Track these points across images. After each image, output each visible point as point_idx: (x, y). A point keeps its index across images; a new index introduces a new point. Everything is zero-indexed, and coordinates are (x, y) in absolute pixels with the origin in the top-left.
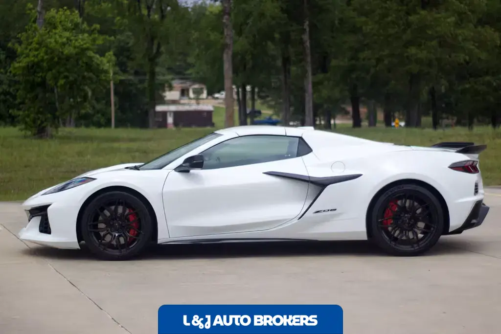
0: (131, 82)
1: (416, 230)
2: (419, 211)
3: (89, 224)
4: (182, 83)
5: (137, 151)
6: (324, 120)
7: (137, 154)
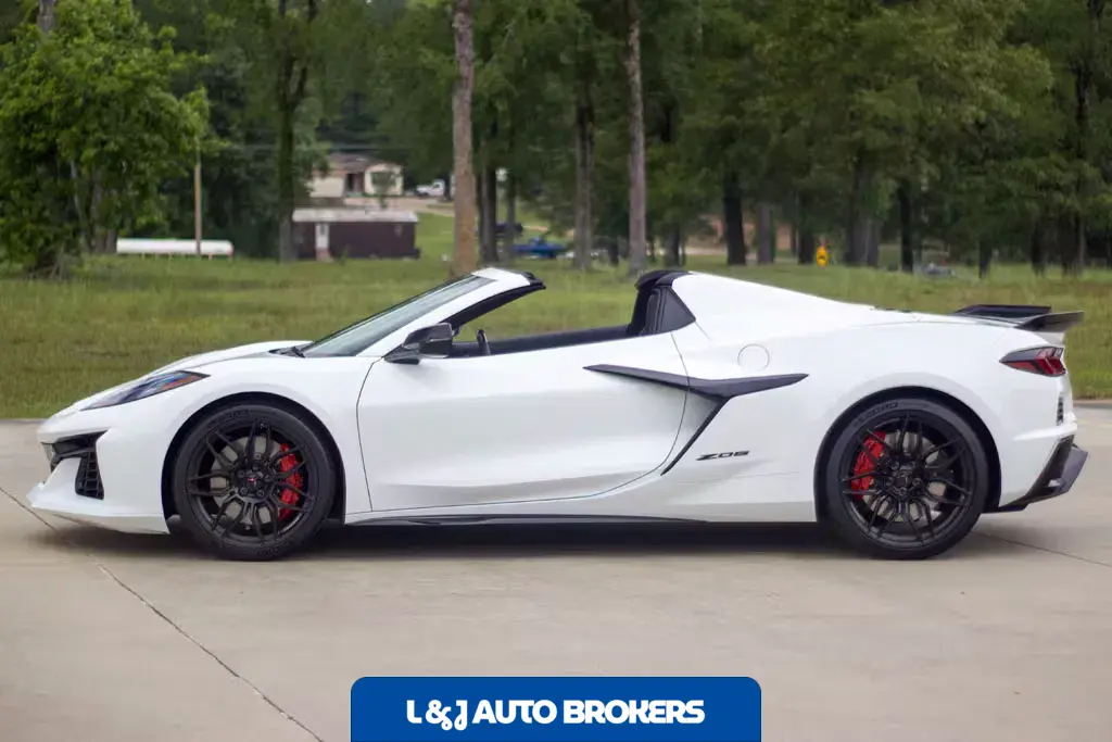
0: (237, 157)
1: (926, 500)
2: (931, 458)
3: (190, 479)
4: (348, 161)
5: (261, 309)
6: (663, 246)
7: (262, 317)
